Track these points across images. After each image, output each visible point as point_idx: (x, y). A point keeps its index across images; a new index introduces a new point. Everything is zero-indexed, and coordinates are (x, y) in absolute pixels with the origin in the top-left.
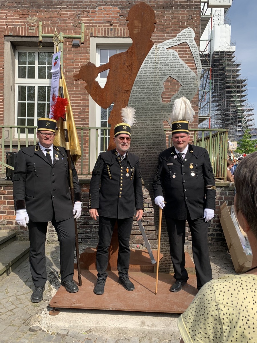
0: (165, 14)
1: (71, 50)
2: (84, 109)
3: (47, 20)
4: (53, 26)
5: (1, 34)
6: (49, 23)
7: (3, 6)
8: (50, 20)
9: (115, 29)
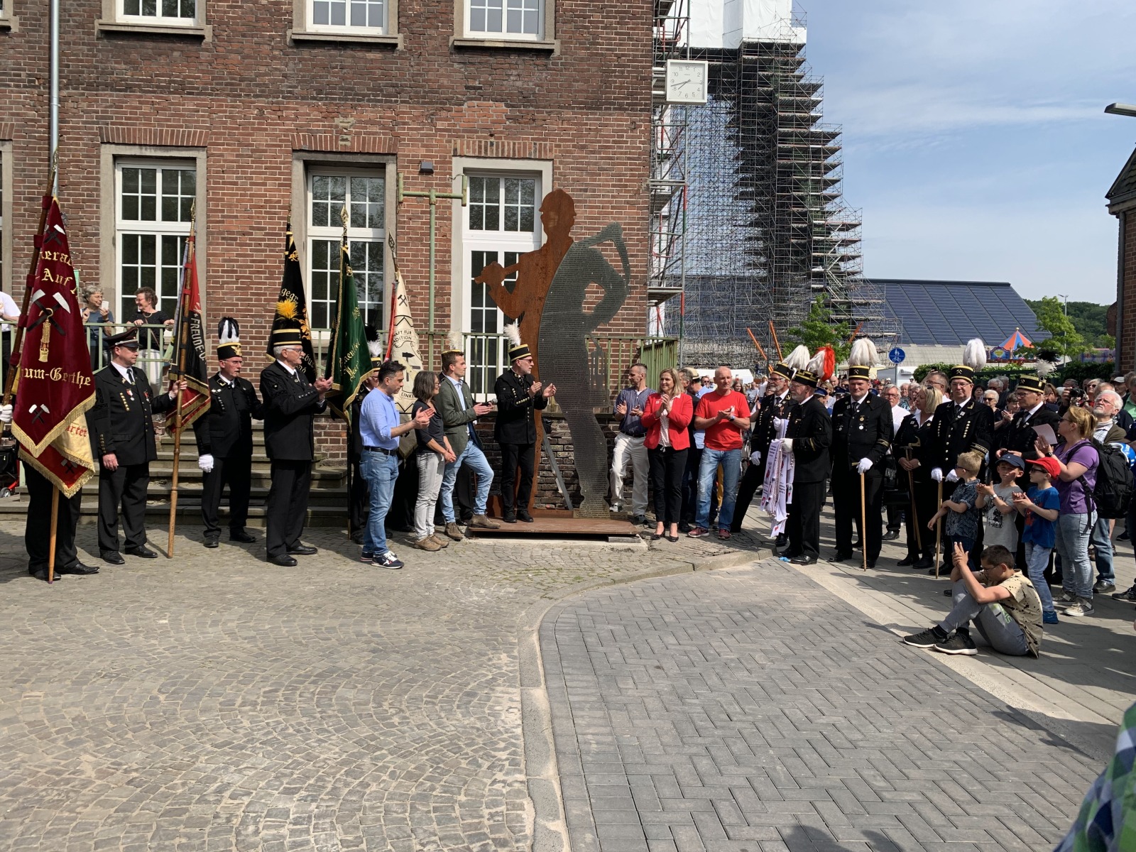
0: (588, 119)
1: (417, 178)
2: (443, 289)
3: (373, 123)
4: (384, 134)
5: (286, 146)
6: (376, 129)
7: (291, 95)
8: (379, 123)
9: (497, 143)
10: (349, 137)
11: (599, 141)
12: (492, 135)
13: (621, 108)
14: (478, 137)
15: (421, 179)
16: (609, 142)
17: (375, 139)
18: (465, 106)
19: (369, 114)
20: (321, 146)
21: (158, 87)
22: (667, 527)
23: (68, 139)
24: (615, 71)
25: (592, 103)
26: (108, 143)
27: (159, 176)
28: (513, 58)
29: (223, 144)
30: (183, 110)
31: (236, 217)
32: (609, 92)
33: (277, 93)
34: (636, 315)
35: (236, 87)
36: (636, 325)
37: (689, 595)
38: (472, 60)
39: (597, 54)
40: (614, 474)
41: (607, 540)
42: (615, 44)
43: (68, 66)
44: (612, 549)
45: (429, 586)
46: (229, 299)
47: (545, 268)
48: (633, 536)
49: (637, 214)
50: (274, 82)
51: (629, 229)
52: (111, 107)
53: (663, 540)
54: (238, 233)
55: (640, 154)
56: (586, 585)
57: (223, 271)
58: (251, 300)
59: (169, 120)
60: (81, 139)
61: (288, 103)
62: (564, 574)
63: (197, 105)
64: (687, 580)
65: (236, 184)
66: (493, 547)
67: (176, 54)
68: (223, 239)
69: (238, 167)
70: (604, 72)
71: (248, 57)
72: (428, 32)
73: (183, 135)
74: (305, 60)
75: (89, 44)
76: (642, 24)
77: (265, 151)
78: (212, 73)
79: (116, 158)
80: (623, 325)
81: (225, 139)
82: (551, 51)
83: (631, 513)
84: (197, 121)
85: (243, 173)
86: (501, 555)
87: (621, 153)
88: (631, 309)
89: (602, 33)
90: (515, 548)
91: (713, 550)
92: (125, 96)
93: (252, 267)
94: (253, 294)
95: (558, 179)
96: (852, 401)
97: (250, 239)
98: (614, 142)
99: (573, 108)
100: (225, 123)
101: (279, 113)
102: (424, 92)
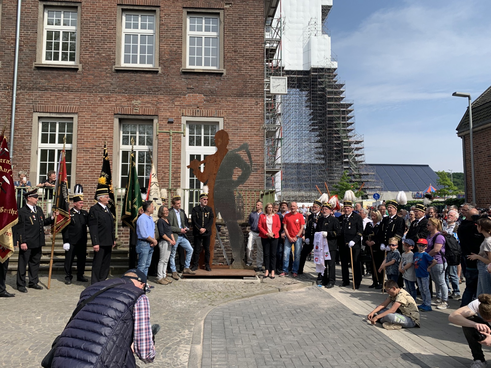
0: (238, 101)
1: (167, 125)
2: (177, 170)
3: (148, 103)
4: (153, 107)
5: (111, 112)
6: (149, 105)
7: (114, 92)
8: (151, 103)
9: (200, 111)
10: (138, 109)
11: (243, 110)
12: (198, 107)
13: (251, 96)
14: (192, 108)
15: (168, 125)
16: (247, 110)
17: (149, 109)
18: (187, 96)
19: (147, 99)
20: (126, 112)
21: (58, 89)
22: (270, 272)
23: (19, 110)
24: (249, 81)
25: (239, 94)
26: (37, 112)
27: (57, 125)
28: (207, 76)
29: (85, 112)
30: (69, 98)
31: (90, 142)
32: (246, 90)
33: (108, 91)
34: (260, 180)
35: (91, 89)
36: (260, 185)
37: (275, 302)
38: (189, 77)
39: (241, 75)
40: (248, 249)
41: (243, 279)
42: (249, 71)
43: (21, 81)
44: (245, 283)
45: (160, 300)
46: (85, 176)
47: (216, 161)
48: (254, 276)
49: (259, 139)
50: (107, 86)
51: (256, 145)
52: (38, 97)
53: (268, 278)
54: (90, 148)
55: (259, 115)
56: (230, 299)
57: (83, 164)
58: (95, 176)
59: (63, 102)
60: (25, 110)
61: (113, 95)
62: (221, 294)
63: (74, 96)
64: (275, 296)
65: (90, 128)
66: (192, 283)
67: (67, 76)
68: (84, 151)
69: (91, 121)
70: (244, 82)
71: (96, 76)
72: (172, 66)
73: (68, 109)
74: (120, 77)
75: (30, 72)
76: (260, 62)
77: (103, 114)
78: (81, 83)
79: (39, 118)
80: (254, 184)
81: (86, 110)
82: (222, 74)
83: (255, 266)
84: (74, 103)
85: (93, 123)
86: (195, 286)
87: (252, 114)
88: (257, 178)
89: (243, 66)
90: (202, 283)
91: (289, 282)
92: (44, 93)
93: (96, 162)
94: (95, 174)
95: (226, 125)
96: (346, 216)
97: (95, 151)
98: (249, 110)
99: (232, 96)
100: (86, 103)
101: (109, 99)
102: (170, 90)
